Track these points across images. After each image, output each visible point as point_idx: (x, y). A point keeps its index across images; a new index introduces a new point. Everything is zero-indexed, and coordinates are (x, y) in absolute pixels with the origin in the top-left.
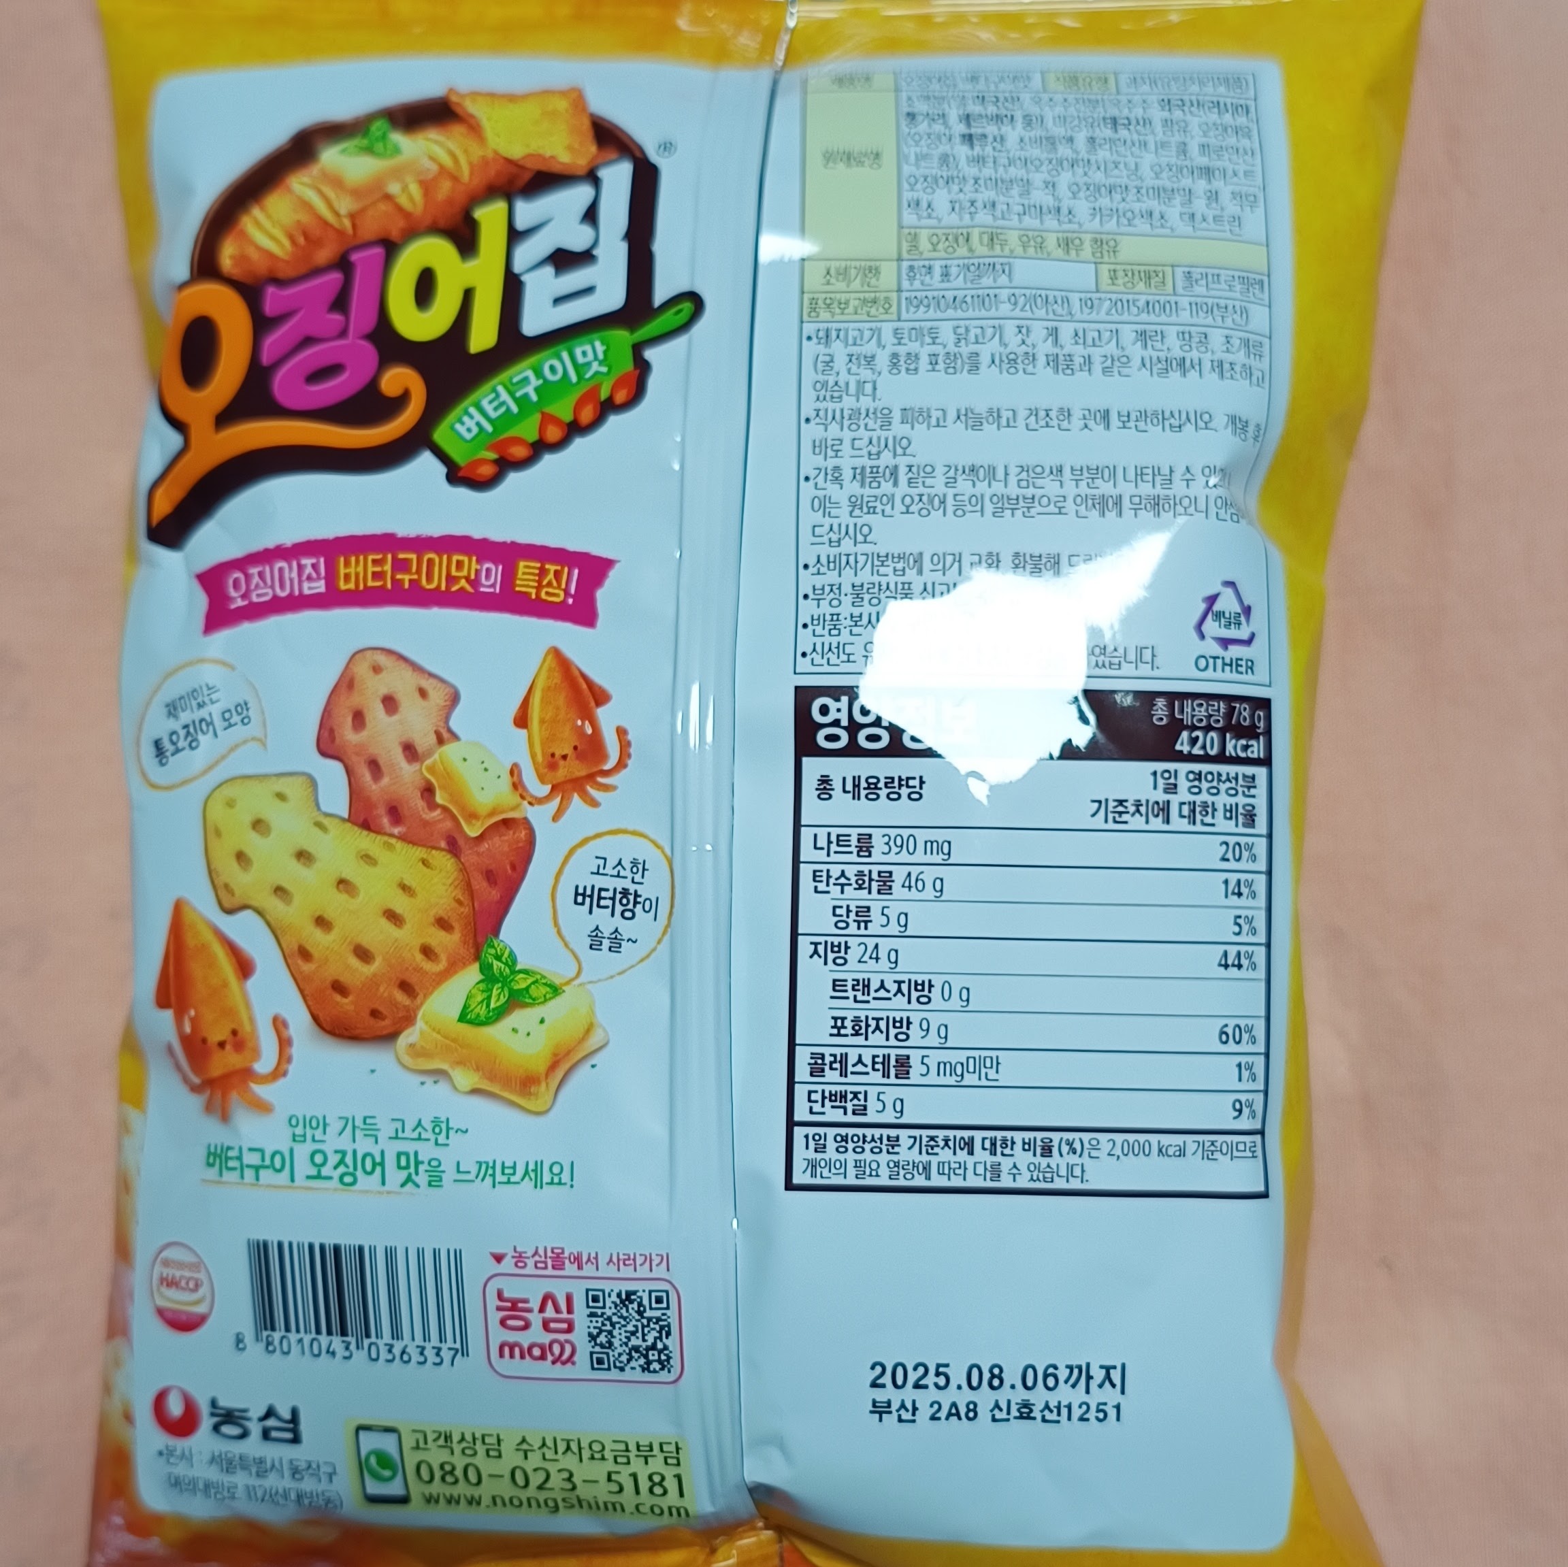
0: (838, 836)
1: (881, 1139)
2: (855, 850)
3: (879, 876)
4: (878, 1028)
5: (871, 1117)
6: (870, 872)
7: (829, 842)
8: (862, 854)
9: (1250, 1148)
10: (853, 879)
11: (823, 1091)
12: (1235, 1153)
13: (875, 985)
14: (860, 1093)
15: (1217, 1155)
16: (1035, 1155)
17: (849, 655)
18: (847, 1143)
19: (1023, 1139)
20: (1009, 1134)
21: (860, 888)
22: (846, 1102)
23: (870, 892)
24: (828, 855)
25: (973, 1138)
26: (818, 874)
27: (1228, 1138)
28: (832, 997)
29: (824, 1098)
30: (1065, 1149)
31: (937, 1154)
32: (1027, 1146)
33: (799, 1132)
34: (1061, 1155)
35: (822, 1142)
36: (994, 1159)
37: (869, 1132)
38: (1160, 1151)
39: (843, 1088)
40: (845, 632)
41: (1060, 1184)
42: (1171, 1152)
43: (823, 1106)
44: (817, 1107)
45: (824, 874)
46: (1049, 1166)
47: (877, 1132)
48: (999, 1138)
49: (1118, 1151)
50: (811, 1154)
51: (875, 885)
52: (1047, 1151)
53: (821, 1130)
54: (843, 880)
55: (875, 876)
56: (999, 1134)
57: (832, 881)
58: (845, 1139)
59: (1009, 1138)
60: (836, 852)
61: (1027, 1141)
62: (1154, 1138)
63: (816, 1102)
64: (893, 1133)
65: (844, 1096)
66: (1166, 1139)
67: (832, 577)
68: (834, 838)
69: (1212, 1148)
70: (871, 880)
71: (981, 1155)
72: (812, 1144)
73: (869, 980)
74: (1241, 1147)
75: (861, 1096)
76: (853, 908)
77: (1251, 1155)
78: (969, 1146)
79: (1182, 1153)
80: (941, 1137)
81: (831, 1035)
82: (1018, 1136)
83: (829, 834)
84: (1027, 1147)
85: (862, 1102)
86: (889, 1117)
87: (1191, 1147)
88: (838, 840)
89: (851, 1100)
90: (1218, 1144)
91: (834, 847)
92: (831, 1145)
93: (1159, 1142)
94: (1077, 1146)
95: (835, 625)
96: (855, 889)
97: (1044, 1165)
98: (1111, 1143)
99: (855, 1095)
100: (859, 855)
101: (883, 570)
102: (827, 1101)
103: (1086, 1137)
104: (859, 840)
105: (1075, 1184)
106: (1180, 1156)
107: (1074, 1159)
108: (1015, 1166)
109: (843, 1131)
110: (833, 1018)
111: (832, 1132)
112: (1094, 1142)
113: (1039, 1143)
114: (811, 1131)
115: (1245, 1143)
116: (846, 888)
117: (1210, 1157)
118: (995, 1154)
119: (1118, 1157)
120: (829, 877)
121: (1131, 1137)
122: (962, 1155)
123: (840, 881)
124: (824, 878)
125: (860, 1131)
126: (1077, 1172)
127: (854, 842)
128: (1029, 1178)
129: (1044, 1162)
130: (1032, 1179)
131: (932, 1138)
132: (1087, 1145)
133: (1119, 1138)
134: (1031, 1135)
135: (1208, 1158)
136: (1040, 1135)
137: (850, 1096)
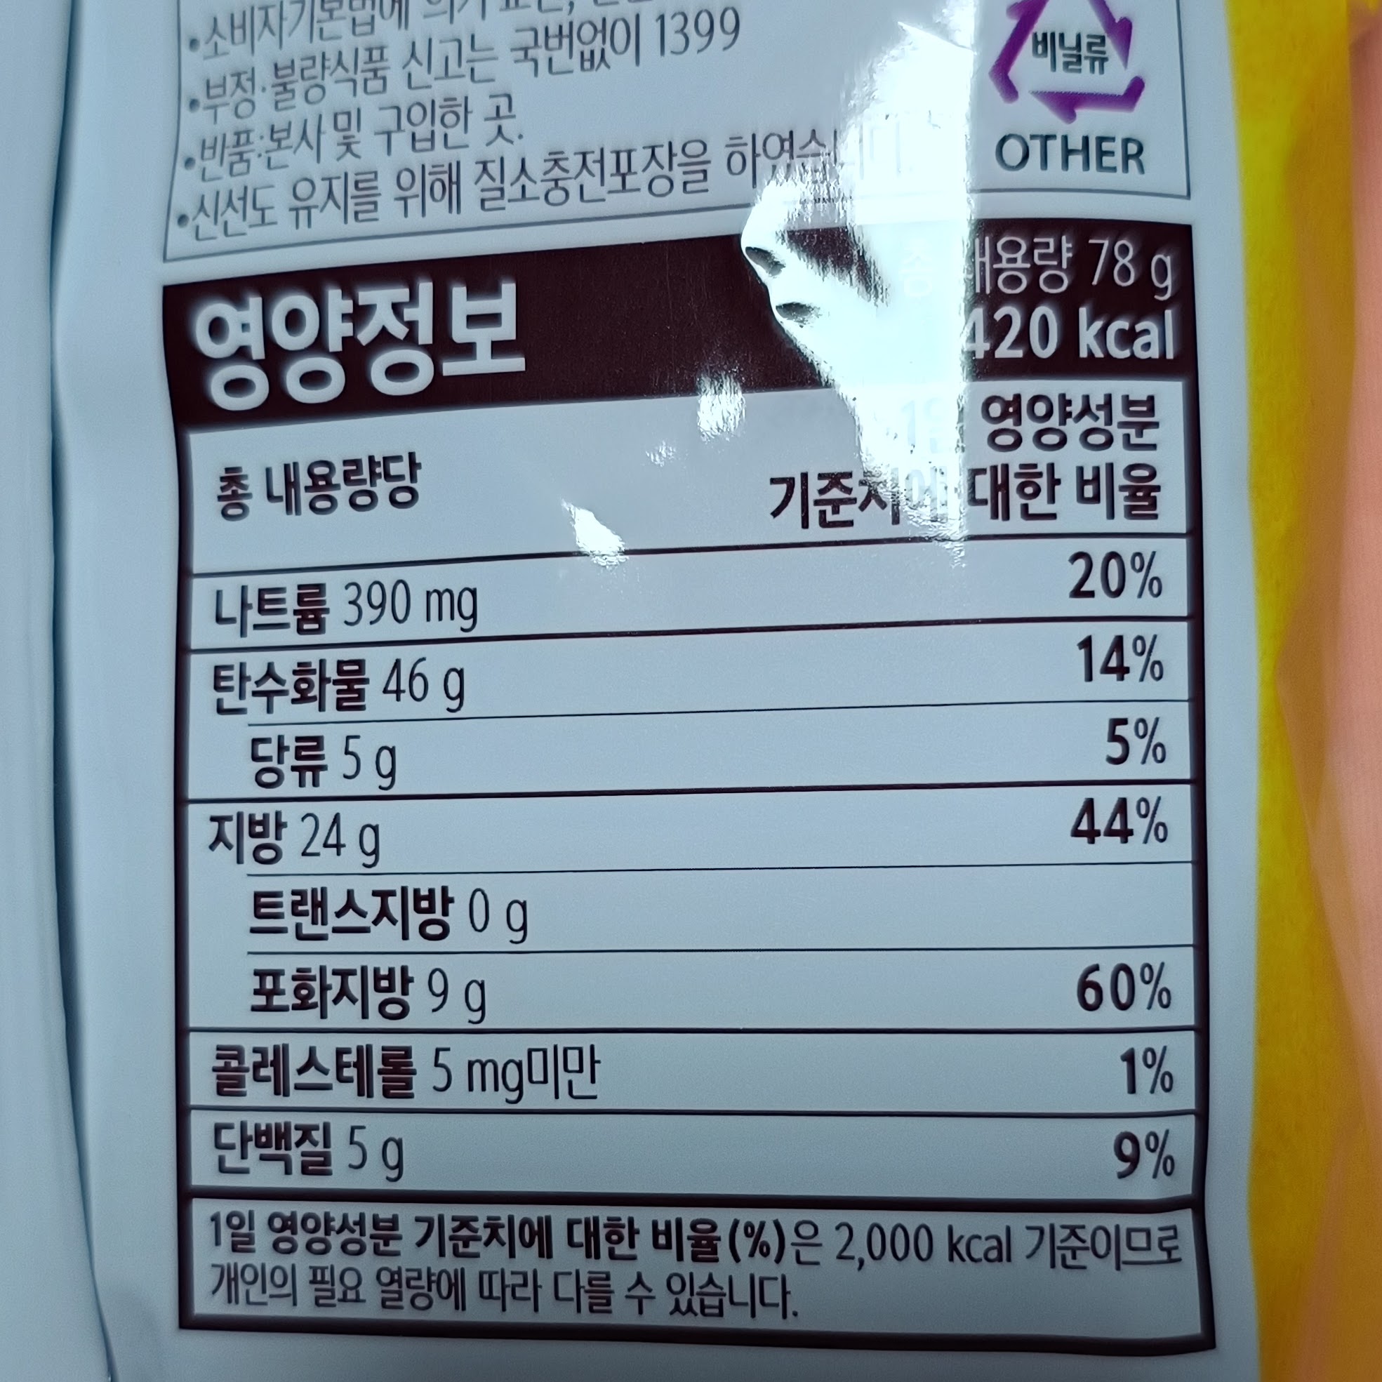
0: (261, 592)
1: (361, 1222)
2: (292, 619)
3: (340, 672)
4: (344, 992)
5: (339, 1179)
6: (322, 663)
7: (245, 606)
8: (306, 627)
9: (1161, 1240)
10: (290, 680)
11: (243, 1126)
12: (1127, 1255)
13: (335, 901)
14: (316, 1128)
15: (1085, 1258)
16: (680, 1257)
17: (263, 210)
18: (294, 1232)
19: (655, 1224)
20: (623, 1213)
21: (303, 698)
22: (288, 1148)
23: (322, 708)
24: (243, 633)
25: (548, 1219)
26: (223, 673)
27: (1110, 1221)
28: (253, 931)
29: (244, 1140)
30: (744, 1245)
31: (476, 1256)
32: (664, 1237)
33: (201, 1210)
34: (737, 1259)
35: (245, 1230)
36: (593, 1265)
37: (337, 1210)
38: (953, 1248)
39: (281, 1118)
40: (257, 165)
41: (735, 1319)
42: (978, 1250)
43: (244, 1156)
44: (232, 1159)
45: (235, 673)
46: (711, 1281)
47: (353, 1210)
48: (602, 1221)
49: (858, 1248)
50: (224, 1255)
51: (331, 690)
52: (705, 1248)
53: (243, 1207)
54: (270, 685)
55: (331, 672)
56: (603, 1213)
57: (250, 687)
58: (289, 1223)
59: (625, 1221)
60: (256, 627)
61: (662, 1227)
62: (938, 1222)
63: (231, 1147)
64: (385, 1211)
65: (281, 1136)
66: (965, 1223)
67: (237, 55)
68: (252, 598)
69: (1074, 1242)
70: (324, 680)
71: (567, 1258)
72: (226, 1234)
73: (324, 890)
74: (1139, 1240)
75: (318, 1135)
76: (290, 742)
77: (1164, 1256)
78: (541, 1236)
79: (1002, 1251)
80: (483, 1220)
81: (254, 1009)
82: (644, 1217)
83: (244, 589)
84: (662, 1240)
85: (320, 1148)
86: (374, 1178)
87: (1023, 1241)
88: (261, 601)
89: (298, 1144)
90: (1085, 1235)
91: (253, 617)
92: (263, 1238)
93: (951, 1230)
94: (770, 1236)
95: (241, 154)
96: (294, 701)
97: (700, 1280)
98: (845, 1231)
99: (306, 1132)
100: (300, 631)
101: (329, 27)
102: (251, 1145)
103: (789, 1218)
104: (300, 600)
105: (769, 1320)
106: (1000, 1259)
107: (763, 1266)
108: (639, 1281)
109: (286, 1208)
110: (257, 973)
111: (262, 1210)
112: (806, 1231)
113: (687, 1231)
114: (224, 1207)
115: (1148, 1232)
116: (277, 700)
117: (1070, 1262)
118: (597, 1256)
119: (862, 1262)
120: (243, 678)
121: (888, 1219)
122: (527, 1258)
123: (263, 688)
124: (235, 683)
125: (319, 1208)
126: (773, 1293)
127: (291, 603)
128: (672, 1307)
129: (701, 1272)
130: (677, 1308)
131: (465, 1222)
132: (790, 1237)
133: (861, 1220)
134: (671, 1214)
135: (1065, 1266)
136: (688, 1215)
137: (295, 1136)
